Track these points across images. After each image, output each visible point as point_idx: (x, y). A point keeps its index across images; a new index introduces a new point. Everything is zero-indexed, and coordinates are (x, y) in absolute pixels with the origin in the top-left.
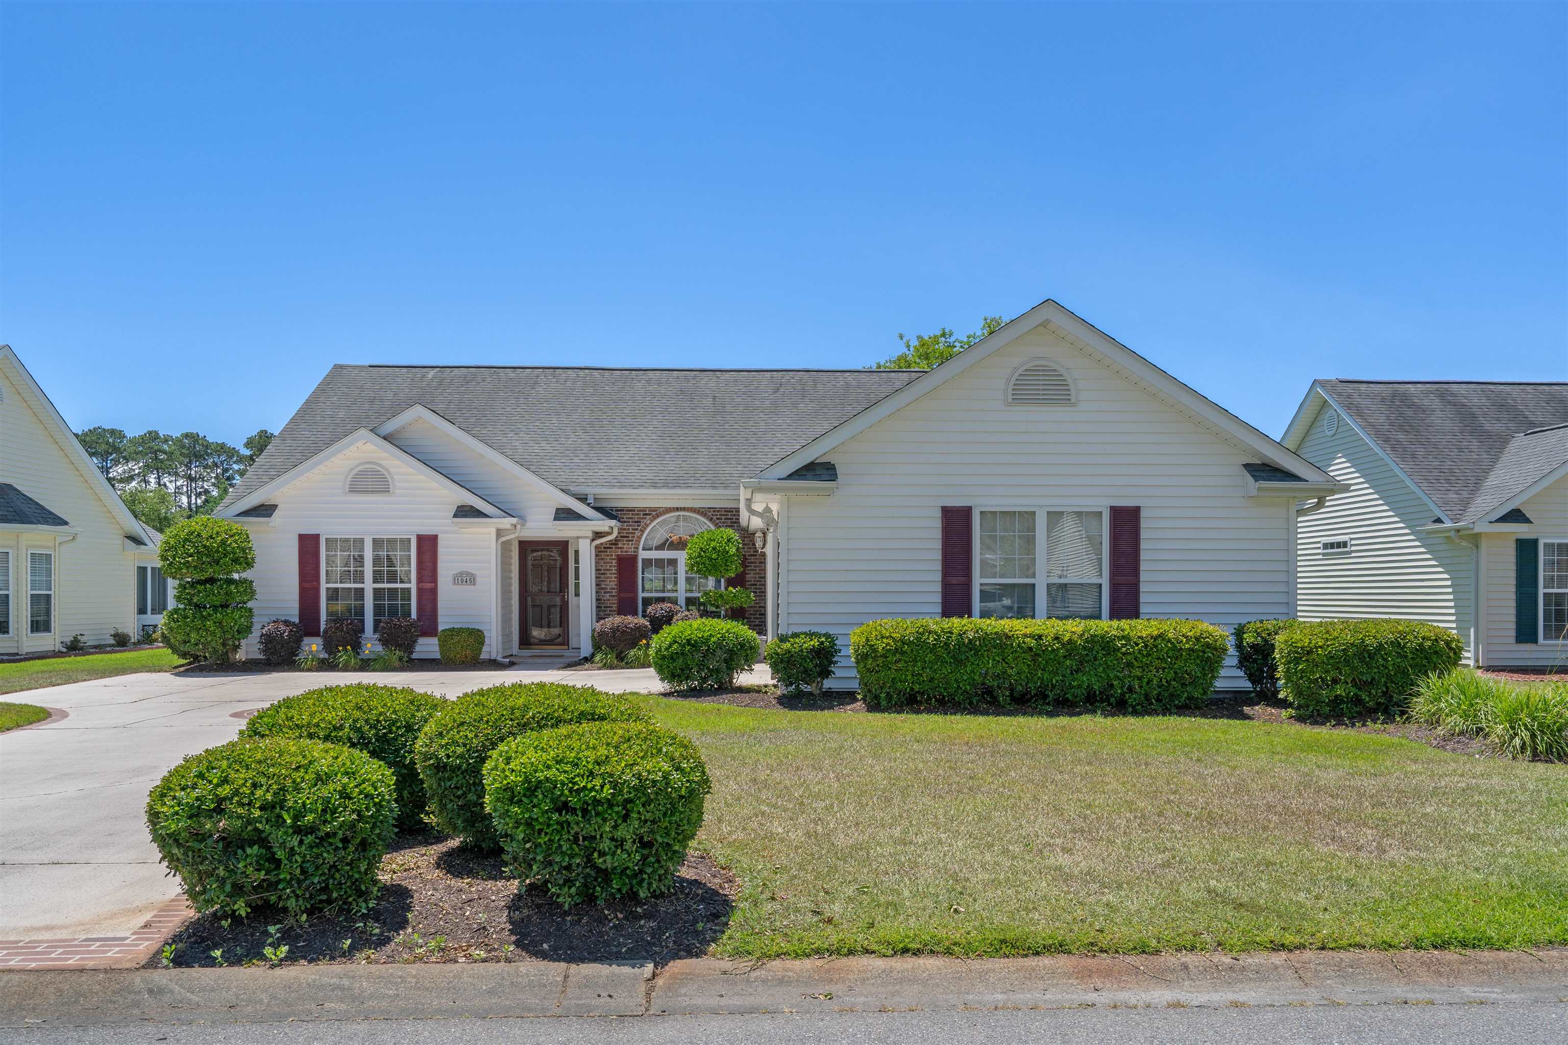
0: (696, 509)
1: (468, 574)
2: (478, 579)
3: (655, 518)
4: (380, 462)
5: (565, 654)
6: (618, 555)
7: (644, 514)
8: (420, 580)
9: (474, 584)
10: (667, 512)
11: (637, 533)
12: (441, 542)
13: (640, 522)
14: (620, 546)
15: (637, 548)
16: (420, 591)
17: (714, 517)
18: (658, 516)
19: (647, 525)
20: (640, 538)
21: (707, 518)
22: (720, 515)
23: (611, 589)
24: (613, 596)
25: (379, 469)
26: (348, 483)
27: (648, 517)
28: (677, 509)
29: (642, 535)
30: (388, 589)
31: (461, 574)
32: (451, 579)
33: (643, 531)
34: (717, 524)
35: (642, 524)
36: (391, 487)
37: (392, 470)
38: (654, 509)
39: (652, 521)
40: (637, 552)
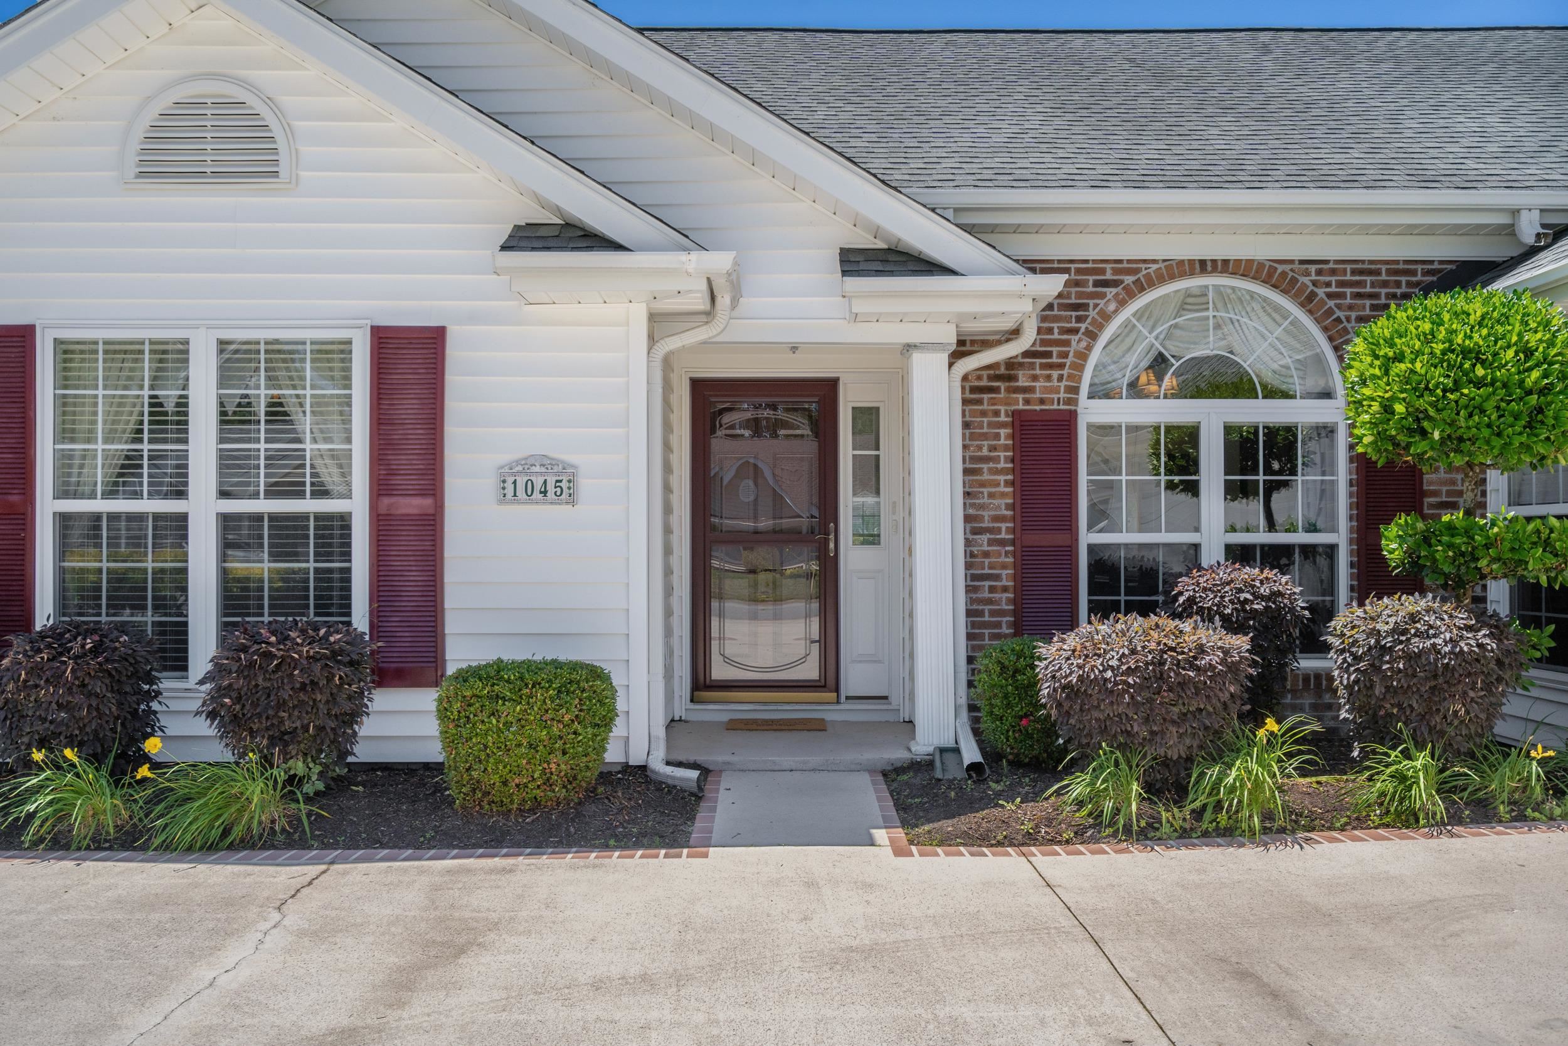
0: (1261, 265)
1: (548, 463)
2: (585, 485)
3: (1131, 294)
4: (243, 73)
5: (828, 717)
6: (1014, 413)
7: (1097, 284)
8: (381, 487)
9: (572, 500)
10: (1172, 277)
11: (1077, 343)
12: (455, 354)
13: (1085, 307)
14: (1023, 382)
15: (1075, 390)
16: (381, 525)
17: (1321, 292)
18: (1140, 288)
19: (1107, 317)
20: (1083, 356)
21: (1295, 297)
22: (1341, 284)
23: (996, 519)
24: (1002, 543)
25: (241, 95)
26: (134, 145)
27: (1111, 292)
28: (1203, 266)
29: (1089, 348)
30: (273, 517)
31: (526, 464)
32: (490, 483)
33: (1093, 336)
34: (1330, 312)
35: (1092, 313)
36: (283, 157)
37: (287, 101)
38: (1131, 267)
39: (1122, 303)
40: (1075, 402)
